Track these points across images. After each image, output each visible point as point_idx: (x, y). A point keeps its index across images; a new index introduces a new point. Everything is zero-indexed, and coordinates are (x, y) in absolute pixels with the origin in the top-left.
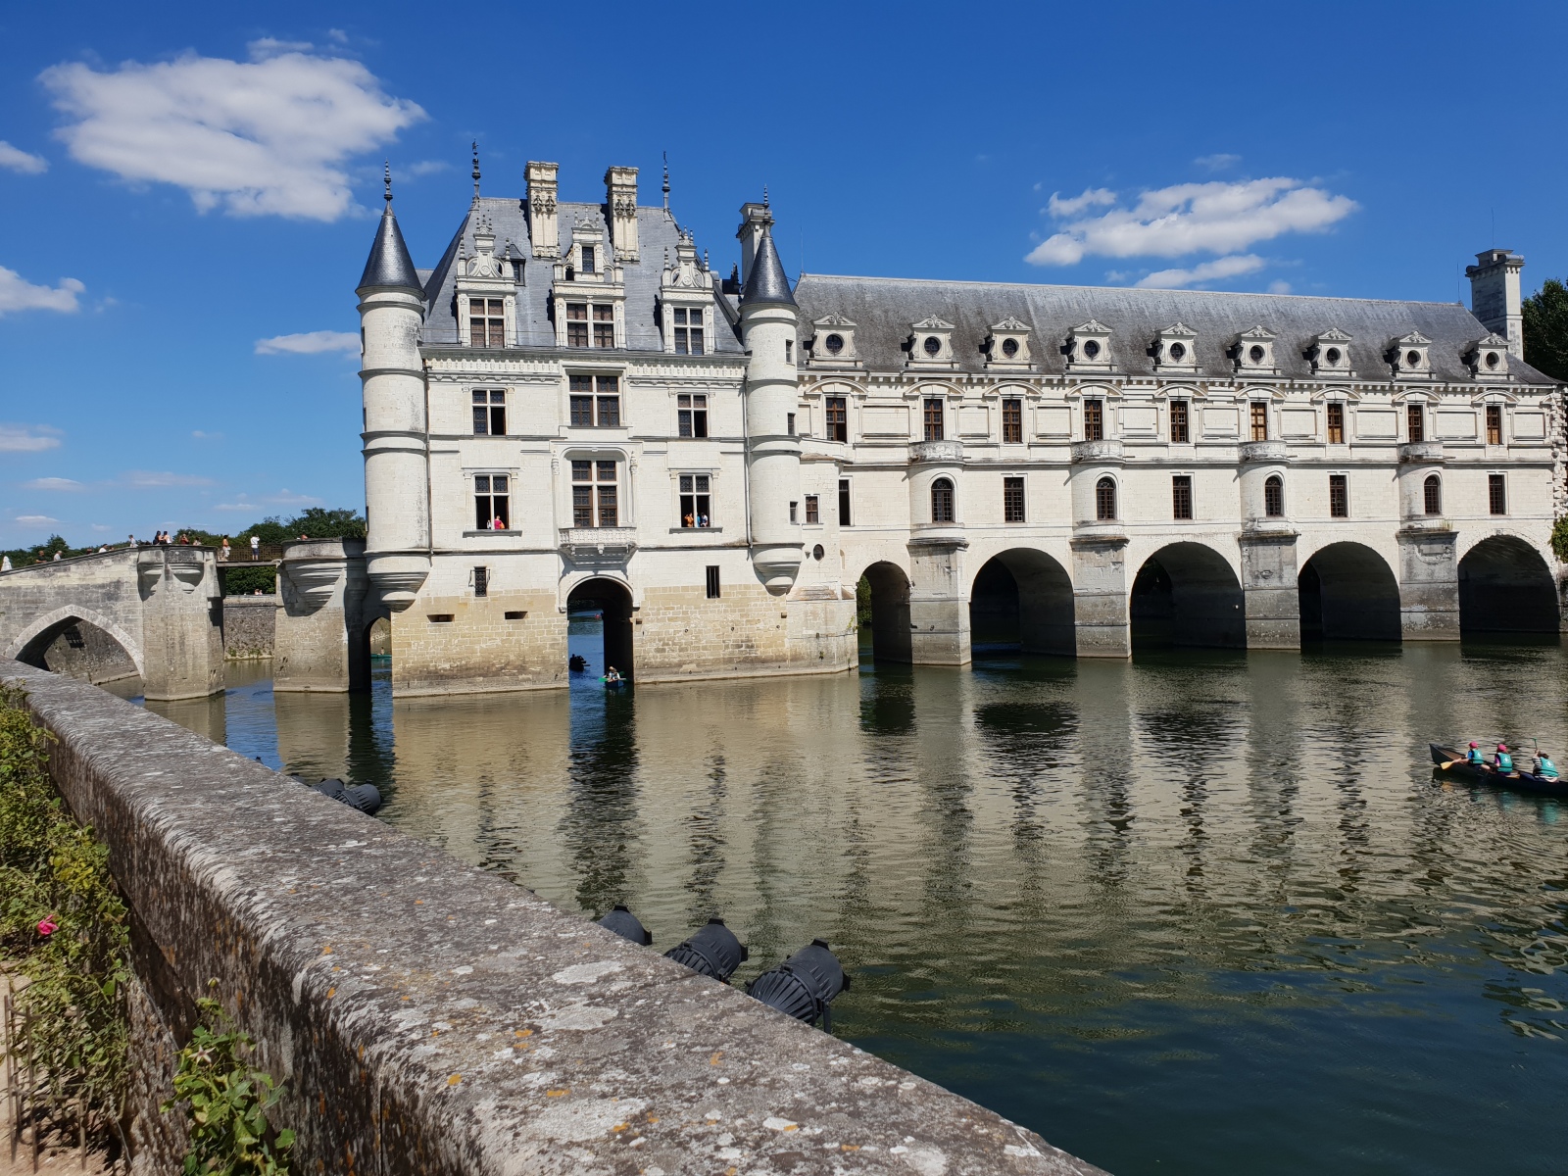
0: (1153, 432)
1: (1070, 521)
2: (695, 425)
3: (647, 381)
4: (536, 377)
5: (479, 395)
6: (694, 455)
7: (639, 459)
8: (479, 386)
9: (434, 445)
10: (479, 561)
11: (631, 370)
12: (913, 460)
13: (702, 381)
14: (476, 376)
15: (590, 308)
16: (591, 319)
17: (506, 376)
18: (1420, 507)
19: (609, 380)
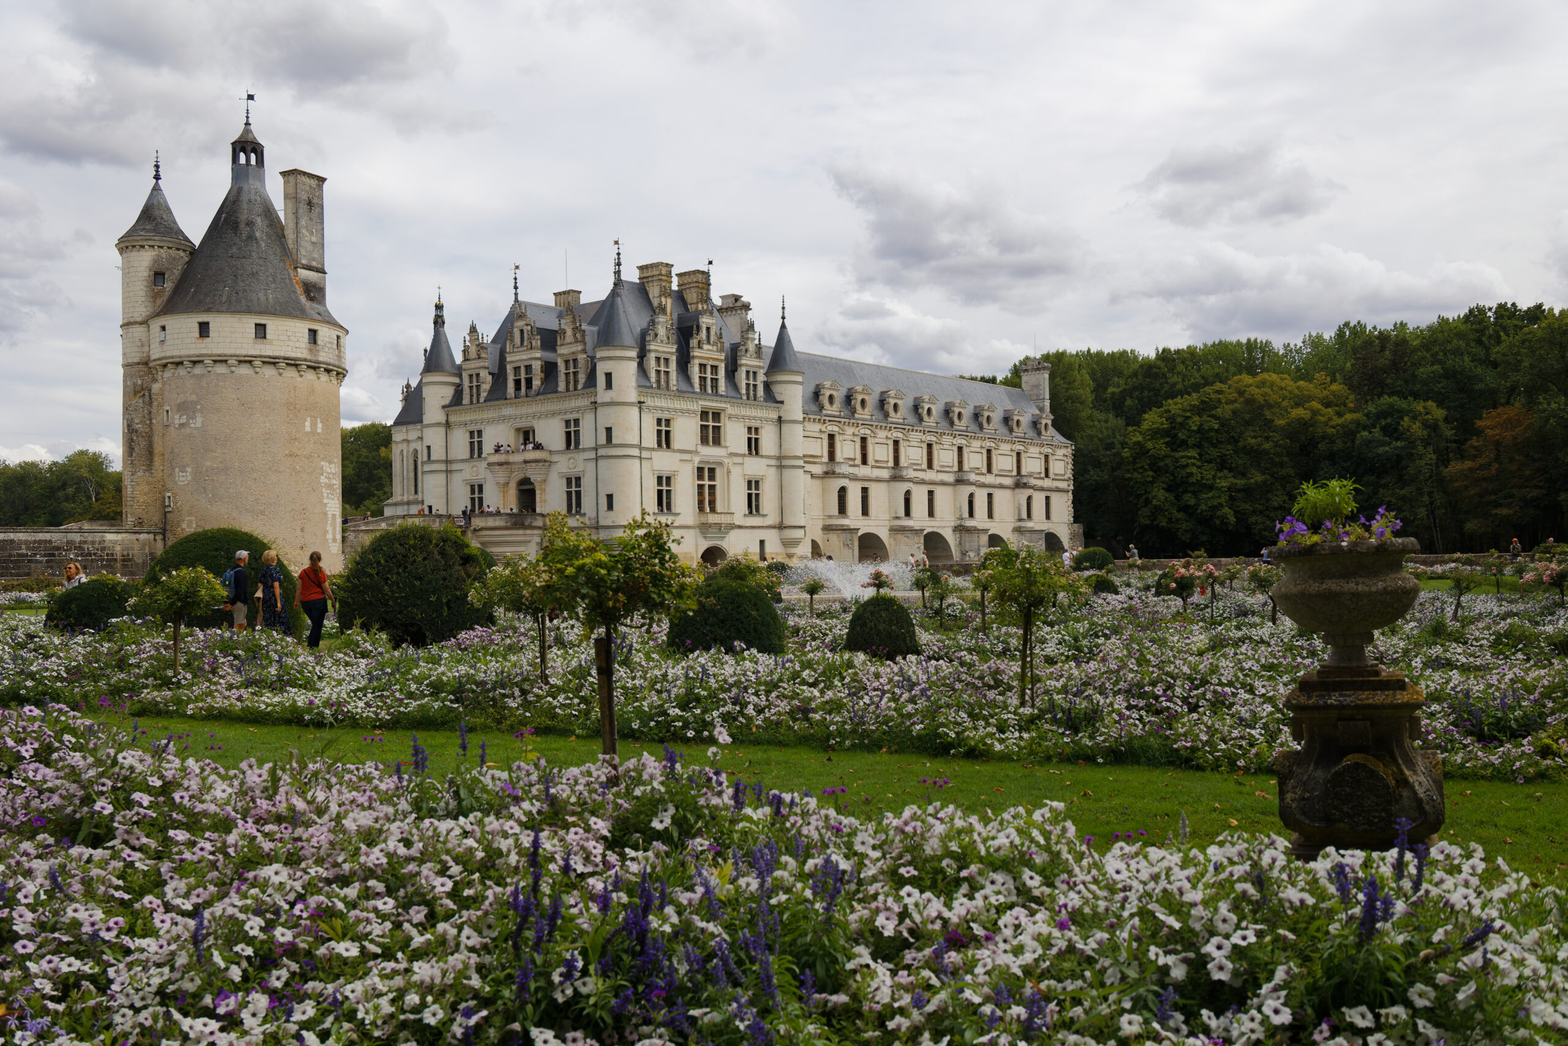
0: (920, 462)
1: (887, 516)
2: (753, 446)
3: (737, 417)
4: (688, 411)
5: (659, 421)
6: (755, 467)
7: (732, 469)
8: (660, 416)
9: (645, 454)
11: (730, 409)
12: (826, 473)
13: (760, 419)
14: (662, 409)
15: (709, 367)
16: (709, 375)
17: (675, 410)
18: (1024, 515)
19: (717, 416)
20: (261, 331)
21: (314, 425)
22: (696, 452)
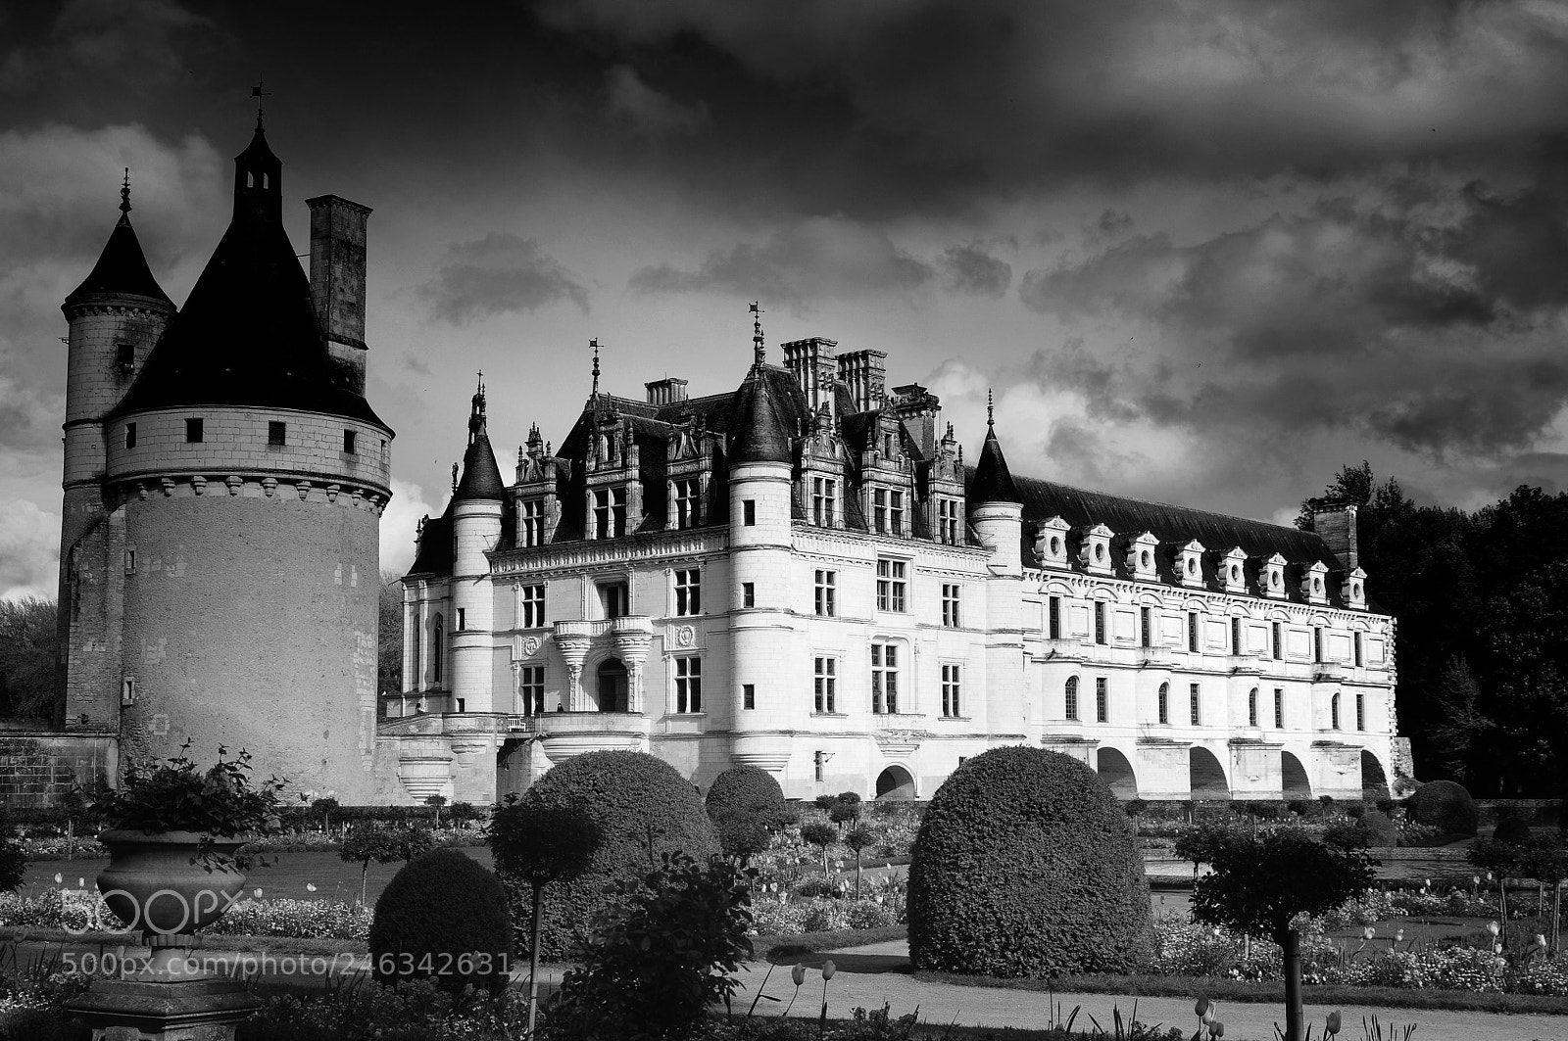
0: (1179, 641)
1: (1134, 723)
2: (951, 615)
3: (927, 569)
4: (860, 560)
5: (818, 575)
6: (951, 646)
7: (920, 647)
8: (819, 566)
9: (799, 624)
10: (818, 744)
11: (919, 558)
12: (1048, 655)
13: (961, 572)
14: (824, 557)
15: (888, 494)
16: (888, 507)
18: (1328, 722)
19: (900, 567)
20: (277, 434)
21: (346, 575)
22: (869, 622)
